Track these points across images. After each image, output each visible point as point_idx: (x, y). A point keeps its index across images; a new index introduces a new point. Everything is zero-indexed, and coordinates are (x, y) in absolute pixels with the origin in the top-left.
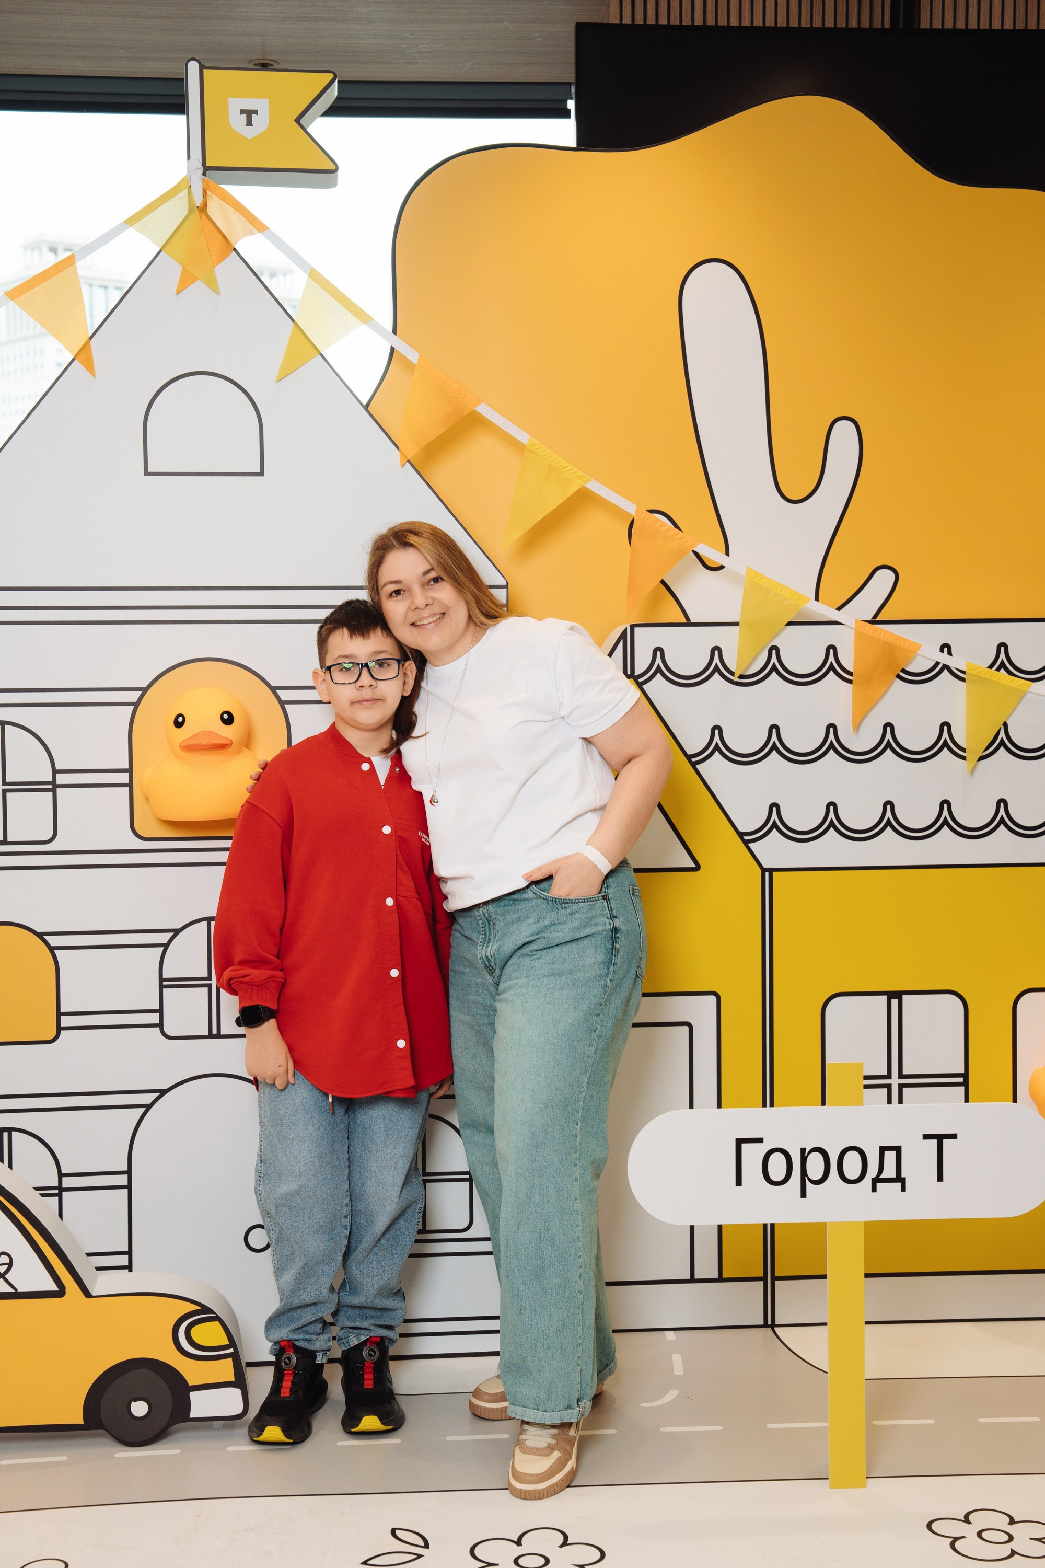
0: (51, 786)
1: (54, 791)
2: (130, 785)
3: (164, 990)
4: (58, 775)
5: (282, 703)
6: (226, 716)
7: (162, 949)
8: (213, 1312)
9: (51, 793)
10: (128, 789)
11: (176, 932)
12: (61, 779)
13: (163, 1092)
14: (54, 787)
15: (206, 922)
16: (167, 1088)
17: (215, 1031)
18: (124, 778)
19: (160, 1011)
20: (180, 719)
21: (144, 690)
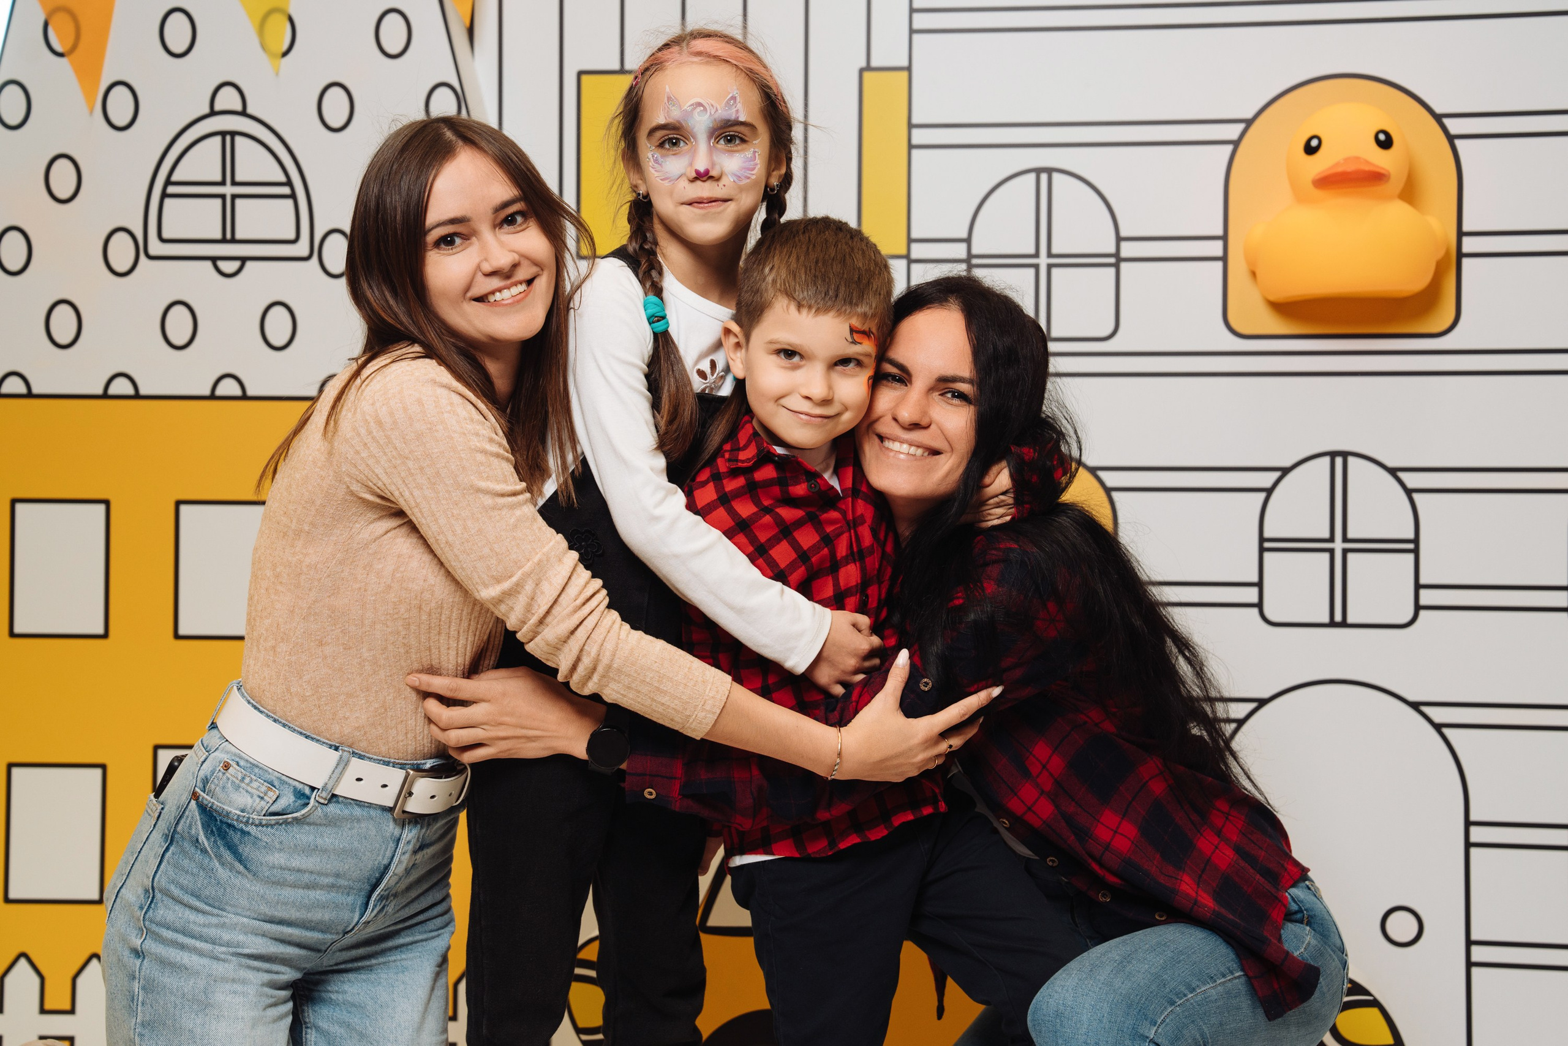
0: (1112, 260)
1: (1117, 266)
2: (1224, 259)
3: (1267, 556)
4: (1123, 244)
5: (1451, 138)
6: (1382, 137)
7: (1263, 495)
8: (1368, 993)
9: (1112, 270)
10: (1220, 264)
11: (1285, 471)
12: (1128, 249)
13: (1262, 703)
14: (1117, 260)
15: (1327, 460)
16: (1266, 695)
17: (1338, 618)
18: (1217, 249)
19: (1260, 585)
20: (1314, 143)
21: (1249, 123)
